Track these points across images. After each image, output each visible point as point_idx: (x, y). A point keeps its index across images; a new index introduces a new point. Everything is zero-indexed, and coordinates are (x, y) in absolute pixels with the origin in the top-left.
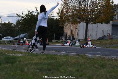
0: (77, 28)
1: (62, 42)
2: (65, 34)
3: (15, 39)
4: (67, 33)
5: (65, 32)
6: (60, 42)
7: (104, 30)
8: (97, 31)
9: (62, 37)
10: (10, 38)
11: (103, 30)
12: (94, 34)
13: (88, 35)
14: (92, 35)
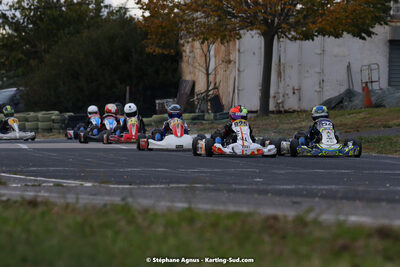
0: (232, 58)
1: (159, 122)
2: (188, 89)
4: (194, 83)
5: (188, 77)
6: (149, 125)
7: (355, 68)
8: (322, 72)
9: (165, 101)
11: (349, 67)
12: (310, 85)
13: (281, 91)
14: (299, 90)
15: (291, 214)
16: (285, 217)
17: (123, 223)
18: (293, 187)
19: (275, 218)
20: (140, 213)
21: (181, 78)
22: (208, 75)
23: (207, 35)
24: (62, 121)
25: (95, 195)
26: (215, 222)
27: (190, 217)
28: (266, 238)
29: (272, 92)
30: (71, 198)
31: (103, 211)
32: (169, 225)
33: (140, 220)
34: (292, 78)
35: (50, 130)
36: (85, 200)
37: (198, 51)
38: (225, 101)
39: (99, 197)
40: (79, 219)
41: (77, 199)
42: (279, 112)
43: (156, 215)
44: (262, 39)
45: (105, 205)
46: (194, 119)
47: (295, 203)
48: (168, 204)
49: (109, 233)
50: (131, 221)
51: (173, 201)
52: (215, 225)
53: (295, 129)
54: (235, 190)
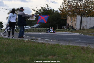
0: (75, 20)
1: (63, 30)
2: (68, 25)
3: (31, 28)
4: (69, 24)
5: (68, 23)
6: (61, 31)
9: (64, 27)
10: (28, 27)
13: (83, 26)
14: (86, 26)
15: (86, 46)
16: (85, 47)
17: (58, 47)
18: (86, 42)
19: (83, 47)
20: (60, 45)
21: (67, 23)
22: (71, 23)
23: (71, 16)
24: (47, 30)
25: (53, 42)
26: (73, 47)
27: (69, 46)
28: (82, 50)
29: (82, 26)
30: (49, 43)
31: (54, 45)
32: (66, 47)
33: (60, 46)
34: (85, 24)
35: (45, 31)
36: (51, 43)
37: (70, 19)
38: (74, 27)
39: (53, 43)
40: (51, 46)
41: (50, 43)
42: (83, 29)
43: (63, 46)
44: (80, 17)
45: (55, 44)
46: (69, 30)
47: (86, 44)
48: (65, 44)
49: (56, 49)
50: (59, 47)
51: (66, 44)
52: (73, 48)
53: (86, 32)
54: (76, 42)
